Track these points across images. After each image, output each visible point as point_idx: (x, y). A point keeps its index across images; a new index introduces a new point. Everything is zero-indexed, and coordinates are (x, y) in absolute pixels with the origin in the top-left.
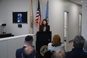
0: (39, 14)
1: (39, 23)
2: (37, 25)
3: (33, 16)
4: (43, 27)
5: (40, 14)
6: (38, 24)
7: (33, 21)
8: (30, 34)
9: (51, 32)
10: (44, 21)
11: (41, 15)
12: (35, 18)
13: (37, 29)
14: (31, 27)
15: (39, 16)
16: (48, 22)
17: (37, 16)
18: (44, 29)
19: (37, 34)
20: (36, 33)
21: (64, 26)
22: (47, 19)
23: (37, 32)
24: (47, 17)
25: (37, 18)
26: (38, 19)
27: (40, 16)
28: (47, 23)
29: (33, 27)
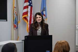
0: (28, 4)
1: (29, 19)
2: (25, 24)
3: (17, 7)
4: (36, 27)
5: (31, 3)
6: (26, 21)
7: (17, 15)
8: (11, 40)
9: (52, 36)
10: (38, 16)
11: (33, 4)
12: (22, 11)
13: (24, 31)
14: (15, 26)
15: (29, 7)
16: (46, 18)
17: (25, 7)
18: (38, 31)
19: (25, 41)
20: (24, 39)
21: (76, 25)
22: (44, 12)
23: (25, 37)
24: (44, 9)
25: (25, 10)
26: (26, 13)
27: (32, 6)
28: (43, 20)
29: (17, 28)
